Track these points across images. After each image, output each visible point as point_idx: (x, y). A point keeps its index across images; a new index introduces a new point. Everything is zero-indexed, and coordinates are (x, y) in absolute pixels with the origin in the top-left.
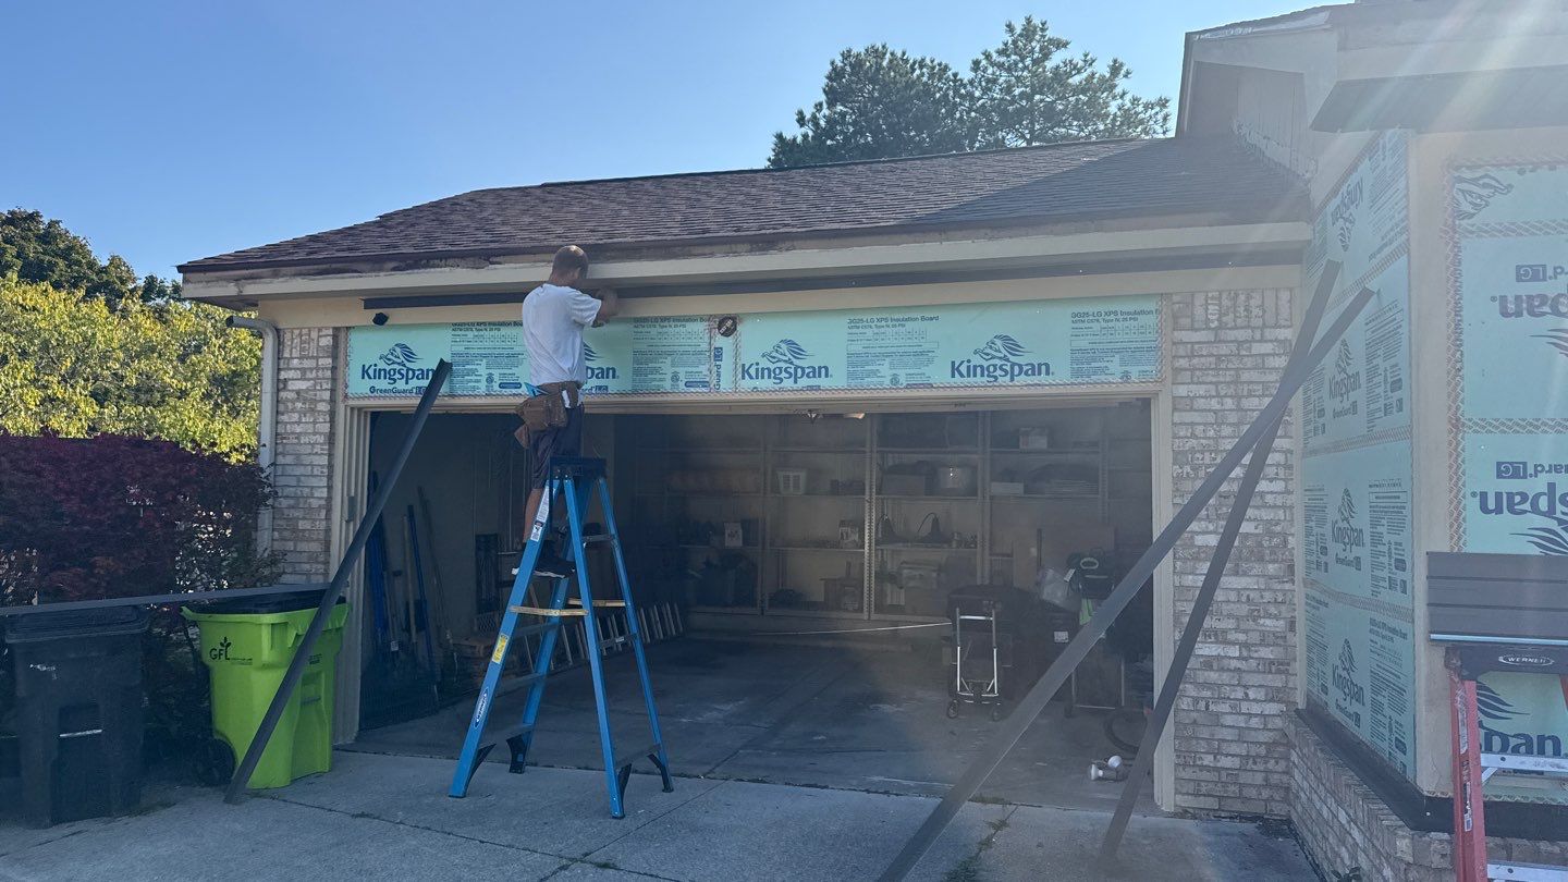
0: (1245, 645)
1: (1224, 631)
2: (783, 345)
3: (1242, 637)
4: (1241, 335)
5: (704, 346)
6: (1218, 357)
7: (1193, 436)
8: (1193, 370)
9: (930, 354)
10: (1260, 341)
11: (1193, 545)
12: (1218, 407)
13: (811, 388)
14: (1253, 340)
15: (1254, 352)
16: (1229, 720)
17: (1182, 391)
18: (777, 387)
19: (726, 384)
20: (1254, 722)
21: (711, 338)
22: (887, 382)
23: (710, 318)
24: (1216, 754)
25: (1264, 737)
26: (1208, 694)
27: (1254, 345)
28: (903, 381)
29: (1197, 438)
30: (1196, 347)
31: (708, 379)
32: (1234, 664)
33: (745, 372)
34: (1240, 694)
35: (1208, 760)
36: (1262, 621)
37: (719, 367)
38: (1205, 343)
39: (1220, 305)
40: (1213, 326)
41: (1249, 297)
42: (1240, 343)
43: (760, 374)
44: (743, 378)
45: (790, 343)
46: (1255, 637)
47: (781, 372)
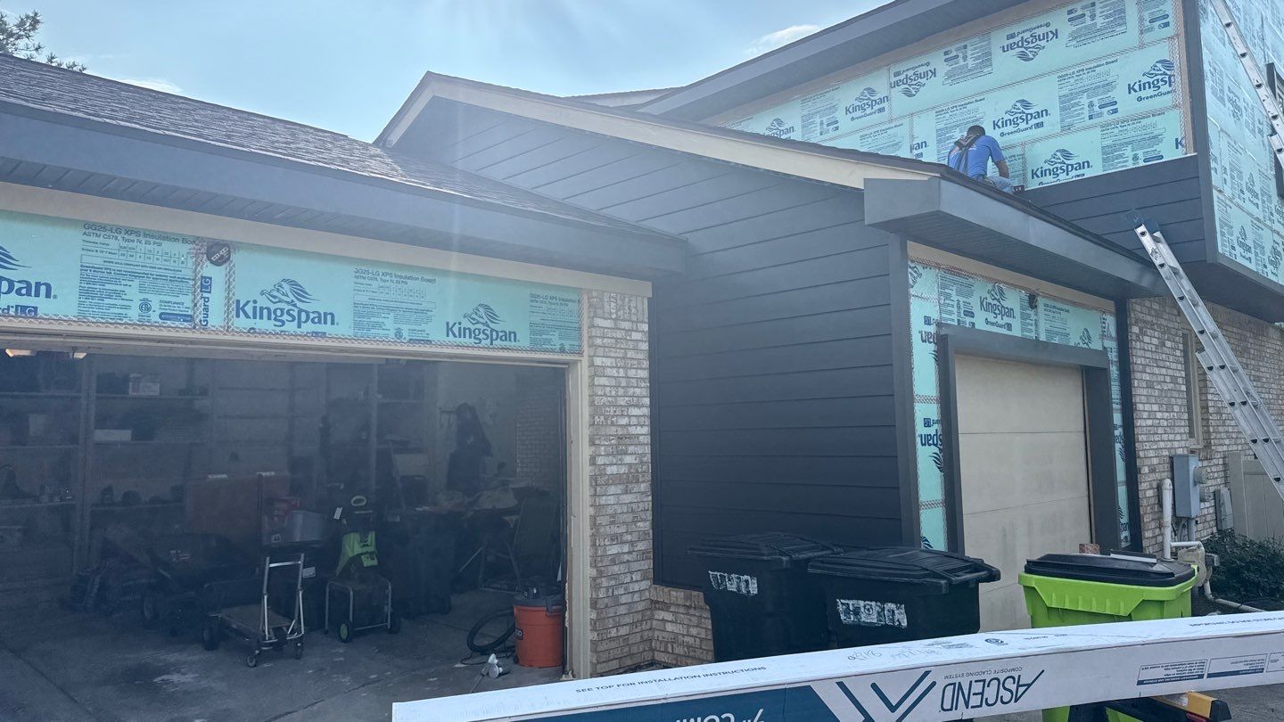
0: (632, 543)
1: (621, 534)
2: (285, 285)
3: (629, 538)
4: (626, 325)
5: (187, 273)
6: (616, 339)
7: (605, 395)
8: (604, 347)
9: (429, 313)
10: (635, 331)
11: (605, 474)
12: (616, 375)
13: (316, 334)
14: (633, 330)
15: (633, 338)
16: (623, 600)
17: (598, 361)
18: (278, 329)
19: (216, 319)
20: (636, 597)
21: (197, 264)
22: (392, 334)
23: (196, 240)
24: (617, 626)
25: (640, 607)
26: (613, 583)
27: (633, 333)
28: (405, 334)
29: (607, 396)
30: (606, 330)
31: (190, 313)
32: (626, 557)
33: (240, 309)
34: (628, 580)
35: (613, 633)
36: (638, 524)
37: (206, 300)
38: (609, 328)
39: (616, 303)
40: (614, 316)
41: (630, 301)
42: (627, 331)
43: (258, 313)
44: (238, 316)
45: (293, 283)
46: (635, 537)
47: (282, 315)
